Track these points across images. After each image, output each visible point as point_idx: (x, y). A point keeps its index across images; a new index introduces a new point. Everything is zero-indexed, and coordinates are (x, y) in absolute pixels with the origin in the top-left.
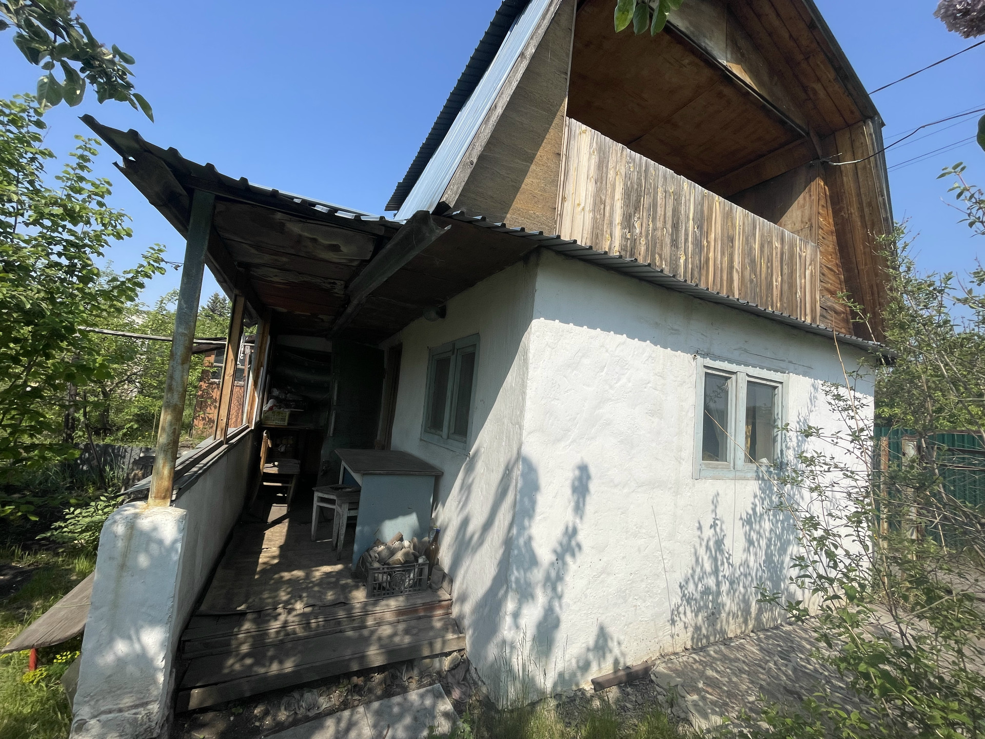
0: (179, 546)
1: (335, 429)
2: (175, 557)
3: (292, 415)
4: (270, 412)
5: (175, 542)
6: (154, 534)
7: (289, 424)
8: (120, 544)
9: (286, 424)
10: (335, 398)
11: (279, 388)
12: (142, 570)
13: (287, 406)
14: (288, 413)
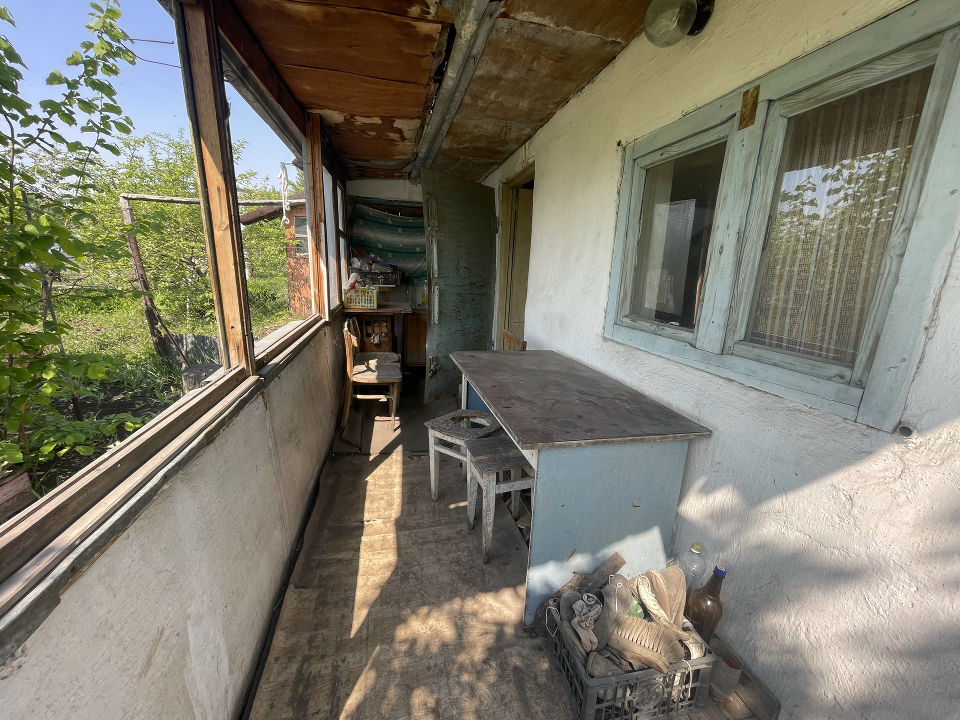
1: (440, 313)
3: (381, 293)
4: (353, 291)
7: (379, 306)
9: (375, 307)
10: (436, 267)
11: (360, 256)
13: (374, 281)
14: (375, 292)
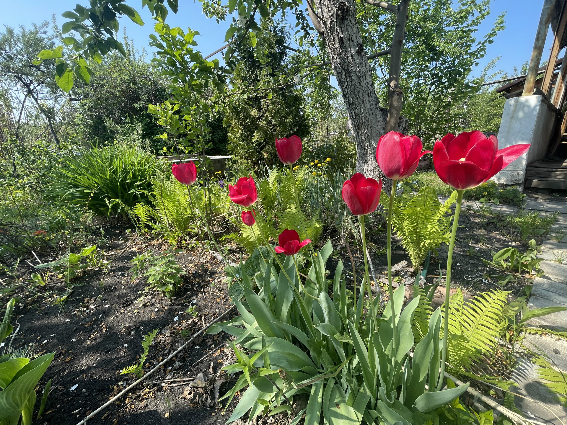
0: (538, 108)
2: (536, 113)
5: (536, 106)
6: (527, 103)
8: (512, 108)
12: (520, 119)
